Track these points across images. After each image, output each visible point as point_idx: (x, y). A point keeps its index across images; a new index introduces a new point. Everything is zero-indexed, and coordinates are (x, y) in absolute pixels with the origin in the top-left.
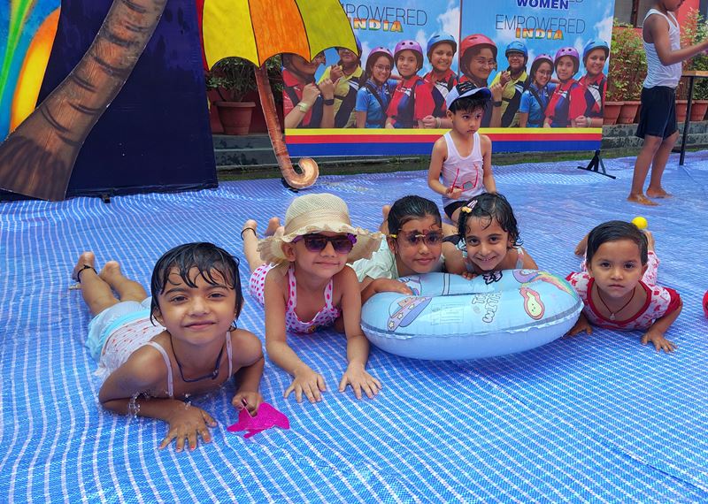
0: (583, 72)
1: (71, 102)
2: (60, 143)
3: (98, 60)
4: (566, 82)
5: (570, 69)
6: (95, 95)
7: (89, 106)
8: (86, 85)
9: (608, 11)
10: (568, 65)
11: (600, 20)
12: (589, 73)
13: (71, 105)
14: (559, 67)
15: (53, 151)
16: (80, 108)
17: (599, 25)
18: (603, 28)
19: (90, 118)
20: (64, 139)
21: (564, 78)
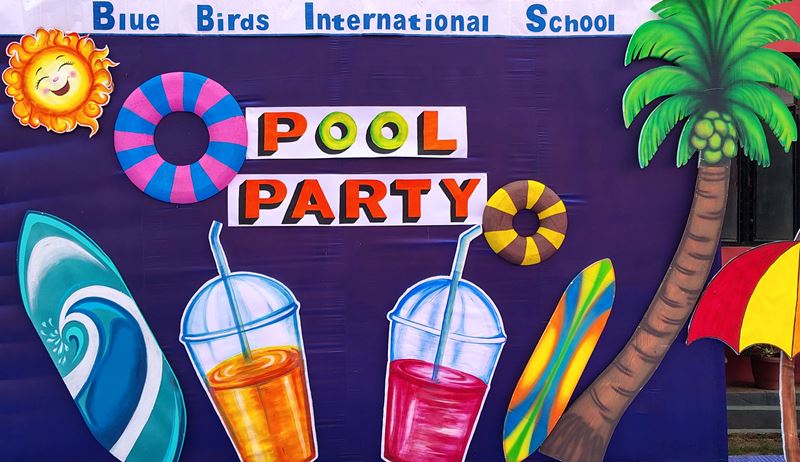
1: (613, 384)
2: (601, 419)
3: (637, 349)
6: (632, 379)
7: (626, 389)
8: (626, 371)
13: (613, 388)
15: (596, 428)
16: (620, 391)
19: (627, 399)
20: (605, 418)
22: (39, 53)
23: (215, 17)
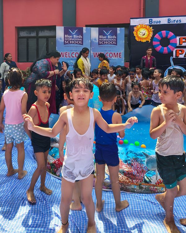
22: (140, 28)
23: (171, 21)
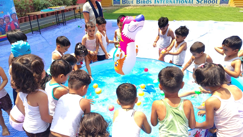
0: (11, 20)
4: (8, 23)
5: (8, 20)
9: (13, 5)
10: (7, 19)
11: (12, 8)
12: (13, 20)
14: (5, 20)
17: (12, 9)
18: (13, 9)
21: (8, 22)
